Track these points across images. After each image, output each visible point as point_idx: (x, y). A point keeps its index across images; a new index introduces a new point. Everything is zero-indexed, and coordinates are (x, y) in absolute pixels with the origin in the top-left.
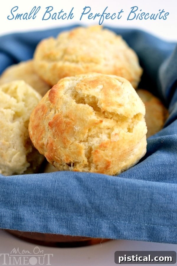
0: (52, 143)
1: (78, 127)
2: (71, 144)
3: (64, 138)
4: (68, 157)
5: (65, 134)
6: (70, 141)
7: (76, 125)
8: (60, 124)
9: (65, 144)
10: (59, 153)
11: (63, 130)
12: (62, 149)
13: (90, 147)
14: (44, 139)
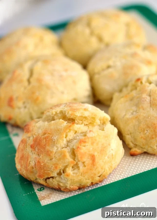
0: (39, 161)
1: (55, 137)
2: (55, 154)
3: (48, 151)
4: (56, 165)
5: (47, 148)
6: (53, 151)
7: (54, 136)
8: (40, 142)
9: (50, 155)
10: (48, 166)
11: (45, 145)
12: (49, 161)
13: (72, 150)
14: (31, 162)
